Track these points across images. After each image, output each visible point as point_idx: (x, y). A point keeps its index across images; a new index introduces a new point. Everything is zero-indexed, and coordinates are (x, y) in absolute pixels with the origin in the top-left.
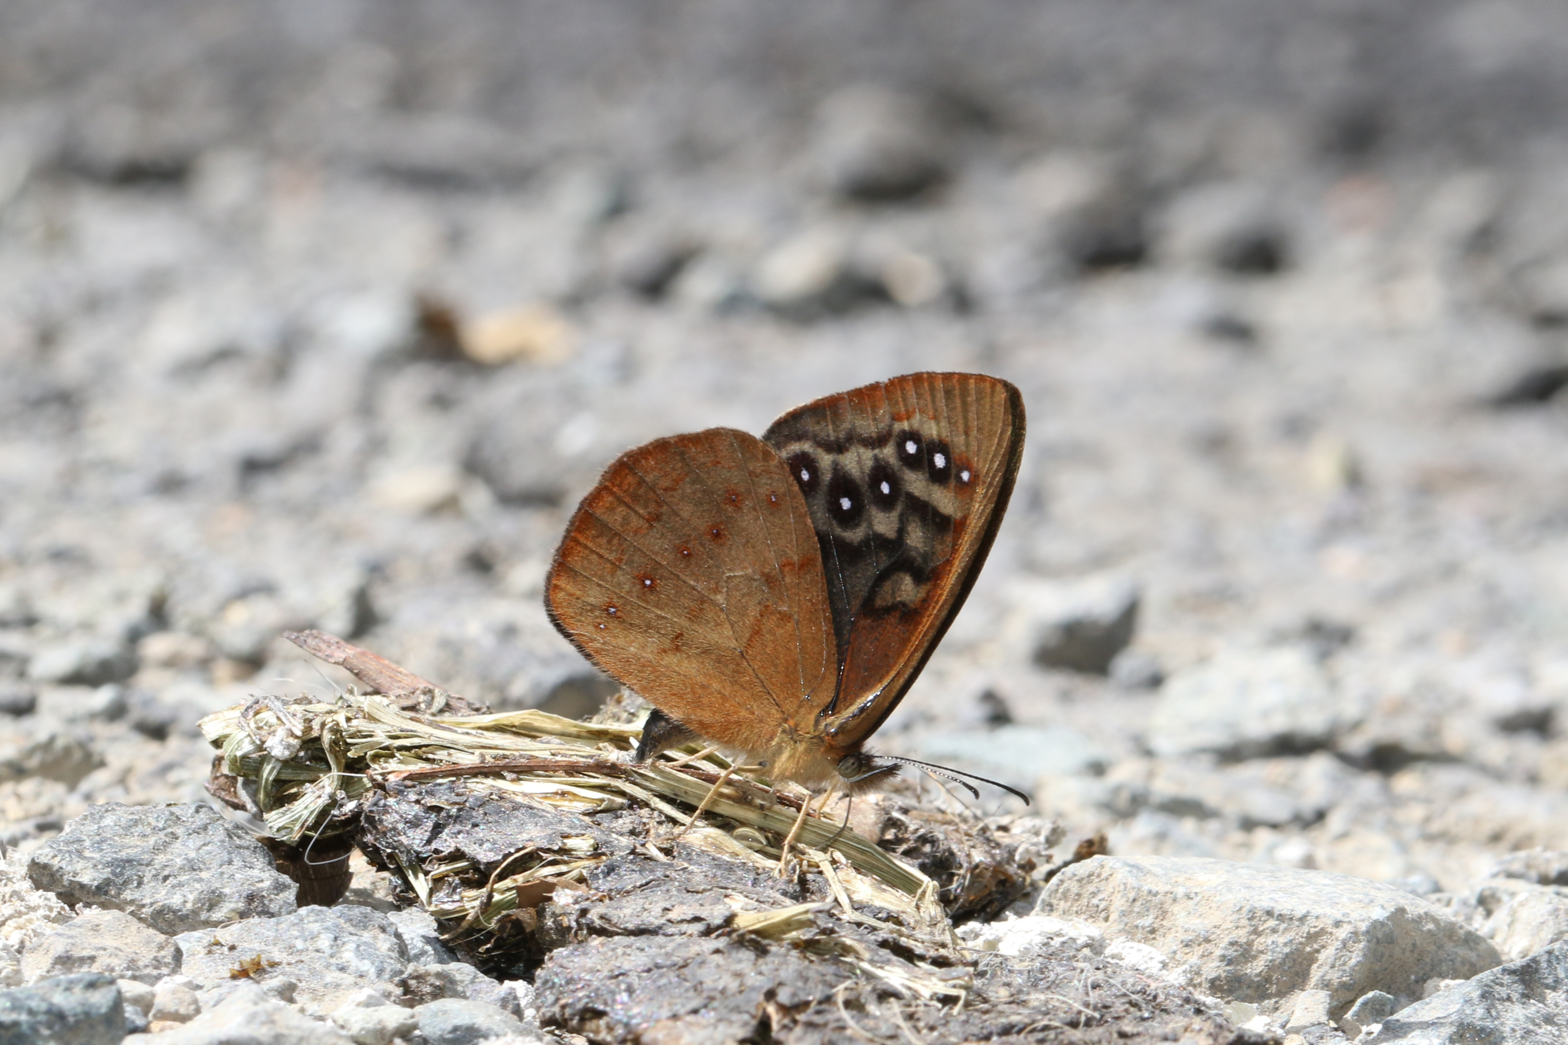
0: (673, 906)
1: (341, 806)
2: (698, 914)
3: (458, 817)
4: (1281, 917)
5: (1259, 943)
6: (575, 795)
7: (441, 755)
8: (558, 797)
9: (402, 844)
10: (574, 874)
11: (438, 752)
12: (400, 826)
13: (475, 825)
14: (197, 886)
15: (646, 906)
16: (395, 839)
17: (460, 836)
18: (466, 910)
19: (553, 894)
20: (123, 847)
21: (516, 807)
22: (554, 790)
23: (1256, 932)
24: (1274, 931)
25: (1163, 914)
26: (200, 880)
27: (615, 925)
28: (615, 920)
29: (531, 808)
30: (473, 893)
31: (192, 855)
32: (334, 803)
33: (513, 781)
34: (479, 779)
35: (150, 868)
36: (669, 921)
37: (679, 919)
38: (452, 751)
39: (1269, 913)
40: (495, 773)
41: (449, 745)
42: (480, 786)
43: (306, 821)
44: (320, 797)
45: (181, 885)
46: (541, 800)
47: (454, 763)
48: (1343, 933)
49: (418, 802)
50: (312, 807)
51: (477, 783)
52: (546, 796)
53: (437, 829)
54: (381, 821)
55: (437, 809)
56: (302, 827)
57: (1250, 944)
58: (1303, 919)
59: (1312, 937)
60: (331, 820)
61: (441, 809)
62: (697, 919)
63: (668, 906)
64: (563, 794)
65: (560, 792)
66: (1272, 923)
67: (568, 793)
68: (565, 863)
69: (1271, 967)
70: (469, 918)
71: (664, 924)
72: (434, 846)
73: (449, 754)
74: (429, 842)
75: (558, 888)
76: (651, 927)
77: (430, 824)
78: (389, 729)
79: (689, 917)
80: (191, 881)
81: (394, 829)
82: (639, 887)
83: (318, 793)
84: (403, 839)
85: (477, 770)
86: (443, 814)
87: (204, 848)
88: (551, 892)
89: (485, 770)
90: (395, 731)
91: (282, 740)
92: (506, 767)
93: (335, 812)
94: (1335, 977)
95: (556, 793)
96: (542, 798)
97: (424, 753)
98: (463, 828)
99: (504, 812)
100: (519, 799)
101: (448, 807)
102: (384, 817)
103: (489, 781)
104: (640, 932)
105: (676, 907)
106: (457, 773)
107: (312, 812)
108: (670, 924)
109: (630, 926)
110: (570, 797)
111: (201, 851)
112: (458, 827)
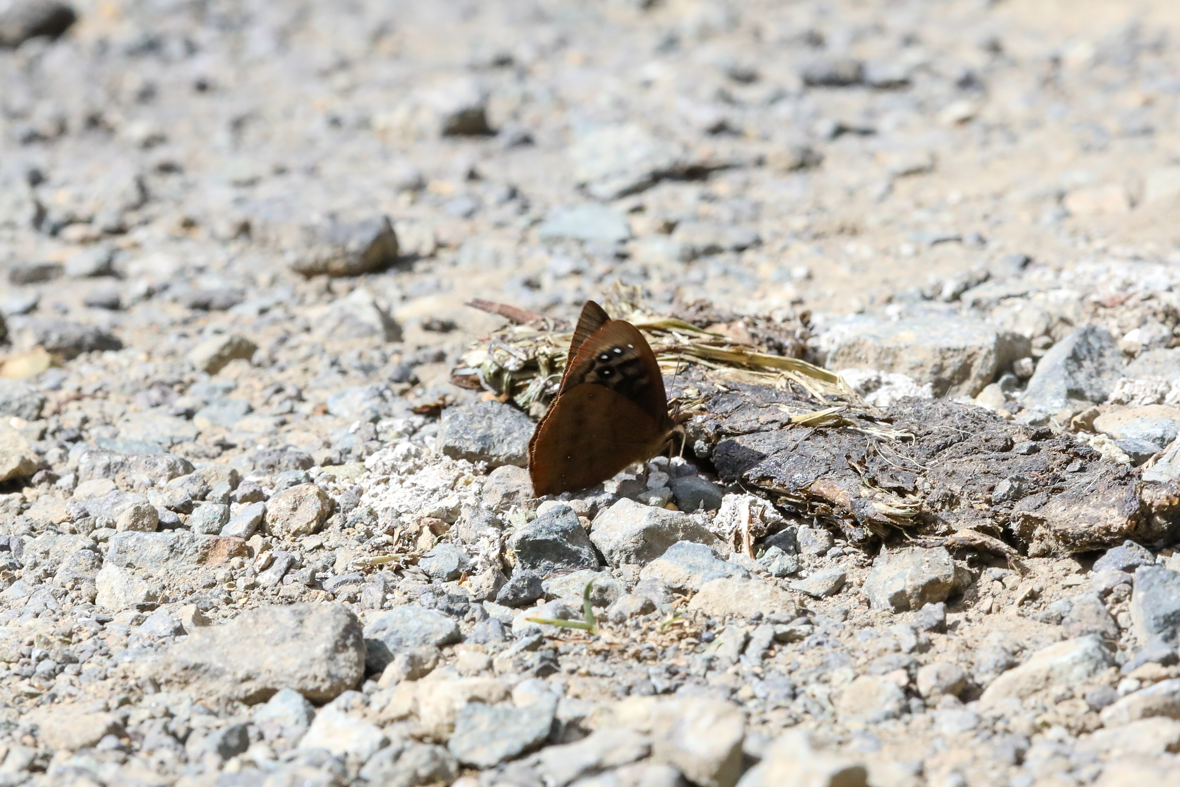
1: (550, 388)
2: (773, 418)
4: (955, 350)
5: (946, 363)
10: (697, 407)
15: (747, 419)
19: (692, 417)
23: (944, 358)
24: (952, 356)
25: (895, 356)
27: (738, 430)
28: (737, 428)
31: (504, 426)
32: (546, 386)
35: (493, 437)
36: (762, 424)
37: (766, 422)
39: (949, 349)
43: (534, 397)
44: (538, 385)
48: (984, 352)
50: (536, 390)
57: (942, 364)
58: (964, 349)
59: (969, 356)
60: (545, 394)
62: (774, 421)
63: (757, 417)
66: (950, 353)
69: (955, 373)
71: (760, 426)
76: (756, 428)
79: (770, 420)
82: (735, 409)
83: (537, 383)
87: (506, 421)
94: (984, 372)
104: (752, 432)
105: (760, 416)
107: (536, 392)
109: (746, 430)
111: (506, 423)
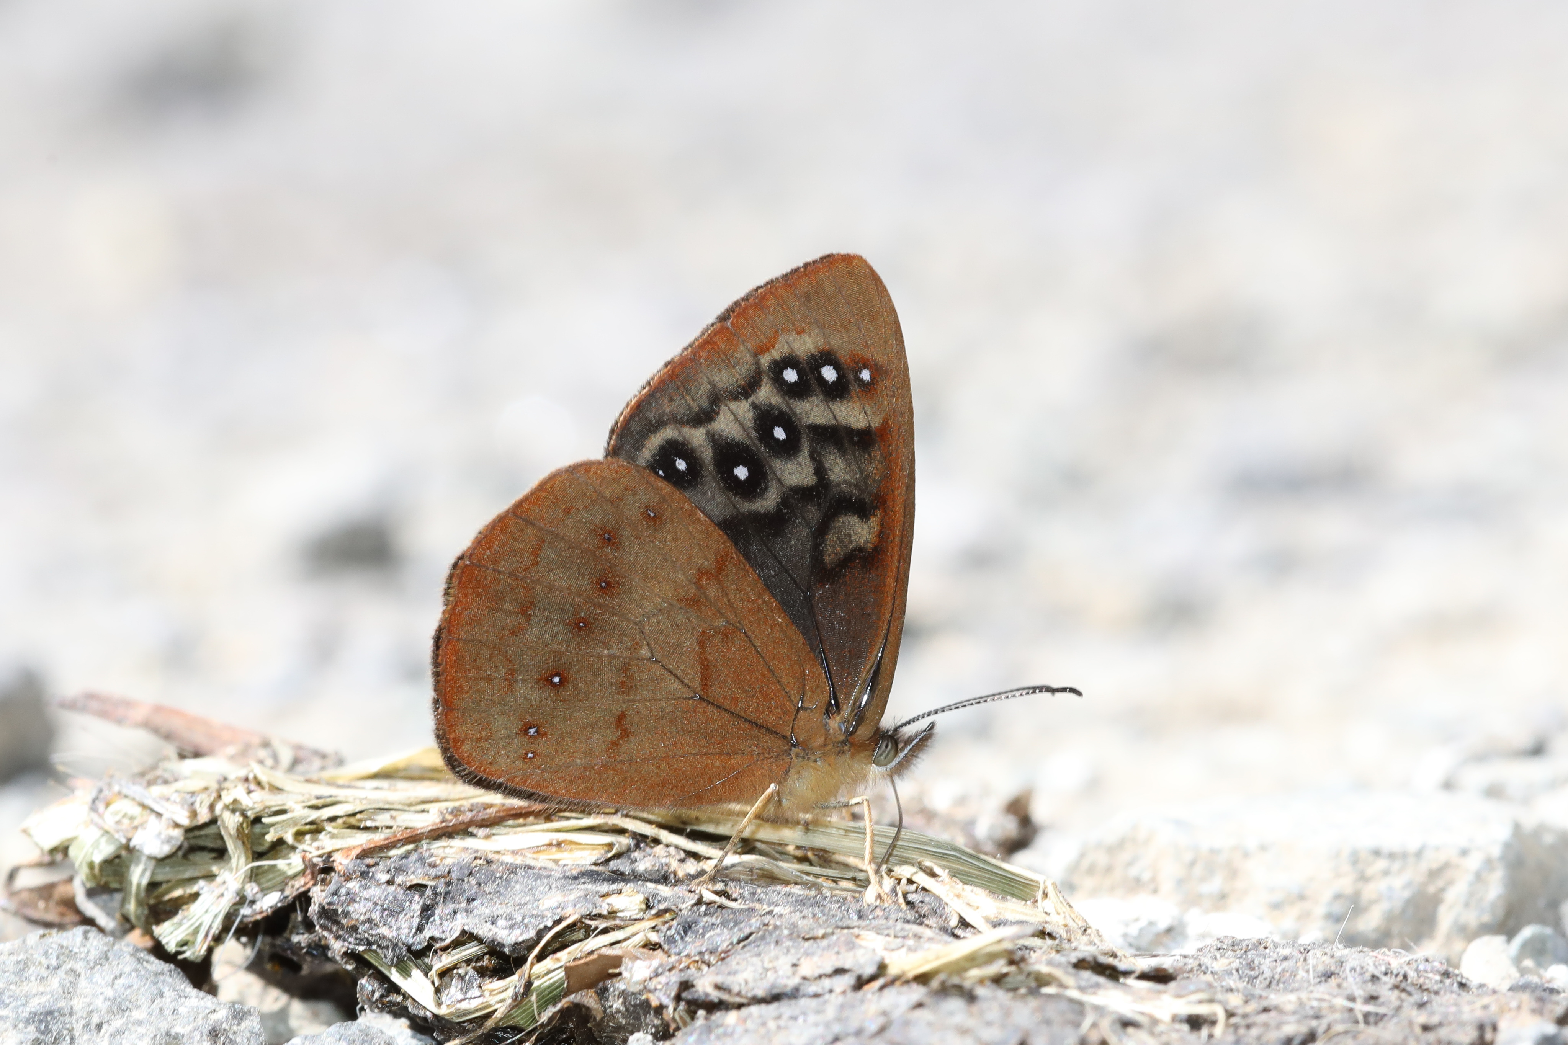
0: (799, 960)
1: (253, 902)
2: (839, 964)
3: (447, 893)
4: (1393, 856)
5: (1369, 890)
6: (572, 843)
7: (383, 819)
8: (554, 849)
9: (384, 937)
10: (639, 939)
11: (376, 817)
12: (376, 916)
13: (470, 900)
14: (141, 1030)
15: (766, 965)
16: (374, 932)
17: (458, 916)
18: (491, 1006)
19: (622, 969)
20: (28, 997)
21: (513, 869)
22: (547, 842)
23: (1363, 878)
24: (1386, 873)
25: (1234, 874)
26: (140, 1023)
27: (739, 994)
28: (736, 989)
29: (529, 867)
30: (498, 984)
31: (110, 993)
32: (242, 900)
33: (487, 837)
34: (443, 842)
35: (74, 1018)
36: (804, 978)
37: (816, 974)
38: (393, 813)
39: (1377, 853)
40: (462, 830)
41: (387, 806)
42: (448, 850)
43: (210, 927)
44: (222, 895)
45: (120, 1032)
46: (535, 856)
47: (406, 828)
48: (1474, 864)
49: (389, 883)
50: (214, 910)
51: (444, 847)
52: (537, 850)
53: (427, 911)
54: (346, 914)
55: (419, 888)
56: (207, 935)
57: (1357, 895)
58: (1420, 854)
59: (1434, 874)
60: (241, 922)
61: (425, 886)
62: (839, 971)
63: (794, 961)
64: (559, 845)
65: (554, 842)
66: (1381, 864)
67: (563, 842)
68: (620, 928)
70: (498, 1015)
71: (800, 984)
72: (427, 933)
73: (393, 818)
74: (420, 929)
75: (626, 961)
76: (788, 990)
77: (417, 907)
78: (301, 798)
79: (829, 970)
80: (130, 1026)
81: (370, 921)
82: (739, 942)
83: (217, 892)
84: (384, 931)
85: (440, 832)
86: (428, 892)
87: (117, 982)
88: (618, 965)
89: (450, 830)
90: (309, 800)
91: (160, 834)
92: (471, 823)
93: (245, 911)
95: (550, 845)
96: (534, 853)
97: (360, 820)
98: (457, 906)
99: (501, 878)
100: (508, 859)
101: (433, 883)
102: (351, 909)
103: (457, 843)
104: (775, 998)
105: (803, 960)
106: (414, 839)
107: (216, 916)
108: (806, 982)
109: (760, 993)
110: (567, 847)
111: (116, 987)
112: (452, 906)
